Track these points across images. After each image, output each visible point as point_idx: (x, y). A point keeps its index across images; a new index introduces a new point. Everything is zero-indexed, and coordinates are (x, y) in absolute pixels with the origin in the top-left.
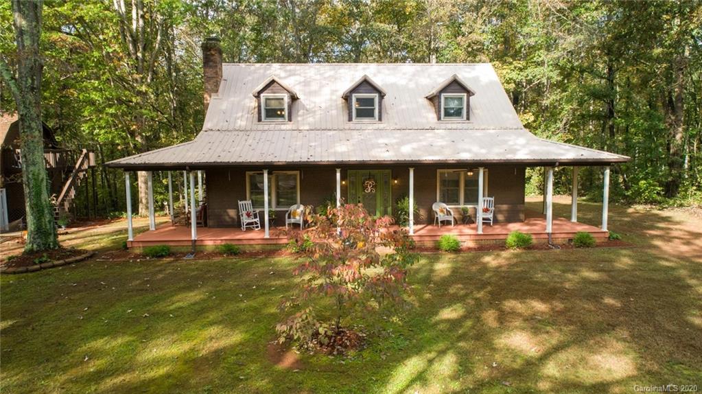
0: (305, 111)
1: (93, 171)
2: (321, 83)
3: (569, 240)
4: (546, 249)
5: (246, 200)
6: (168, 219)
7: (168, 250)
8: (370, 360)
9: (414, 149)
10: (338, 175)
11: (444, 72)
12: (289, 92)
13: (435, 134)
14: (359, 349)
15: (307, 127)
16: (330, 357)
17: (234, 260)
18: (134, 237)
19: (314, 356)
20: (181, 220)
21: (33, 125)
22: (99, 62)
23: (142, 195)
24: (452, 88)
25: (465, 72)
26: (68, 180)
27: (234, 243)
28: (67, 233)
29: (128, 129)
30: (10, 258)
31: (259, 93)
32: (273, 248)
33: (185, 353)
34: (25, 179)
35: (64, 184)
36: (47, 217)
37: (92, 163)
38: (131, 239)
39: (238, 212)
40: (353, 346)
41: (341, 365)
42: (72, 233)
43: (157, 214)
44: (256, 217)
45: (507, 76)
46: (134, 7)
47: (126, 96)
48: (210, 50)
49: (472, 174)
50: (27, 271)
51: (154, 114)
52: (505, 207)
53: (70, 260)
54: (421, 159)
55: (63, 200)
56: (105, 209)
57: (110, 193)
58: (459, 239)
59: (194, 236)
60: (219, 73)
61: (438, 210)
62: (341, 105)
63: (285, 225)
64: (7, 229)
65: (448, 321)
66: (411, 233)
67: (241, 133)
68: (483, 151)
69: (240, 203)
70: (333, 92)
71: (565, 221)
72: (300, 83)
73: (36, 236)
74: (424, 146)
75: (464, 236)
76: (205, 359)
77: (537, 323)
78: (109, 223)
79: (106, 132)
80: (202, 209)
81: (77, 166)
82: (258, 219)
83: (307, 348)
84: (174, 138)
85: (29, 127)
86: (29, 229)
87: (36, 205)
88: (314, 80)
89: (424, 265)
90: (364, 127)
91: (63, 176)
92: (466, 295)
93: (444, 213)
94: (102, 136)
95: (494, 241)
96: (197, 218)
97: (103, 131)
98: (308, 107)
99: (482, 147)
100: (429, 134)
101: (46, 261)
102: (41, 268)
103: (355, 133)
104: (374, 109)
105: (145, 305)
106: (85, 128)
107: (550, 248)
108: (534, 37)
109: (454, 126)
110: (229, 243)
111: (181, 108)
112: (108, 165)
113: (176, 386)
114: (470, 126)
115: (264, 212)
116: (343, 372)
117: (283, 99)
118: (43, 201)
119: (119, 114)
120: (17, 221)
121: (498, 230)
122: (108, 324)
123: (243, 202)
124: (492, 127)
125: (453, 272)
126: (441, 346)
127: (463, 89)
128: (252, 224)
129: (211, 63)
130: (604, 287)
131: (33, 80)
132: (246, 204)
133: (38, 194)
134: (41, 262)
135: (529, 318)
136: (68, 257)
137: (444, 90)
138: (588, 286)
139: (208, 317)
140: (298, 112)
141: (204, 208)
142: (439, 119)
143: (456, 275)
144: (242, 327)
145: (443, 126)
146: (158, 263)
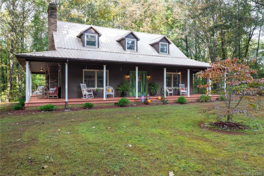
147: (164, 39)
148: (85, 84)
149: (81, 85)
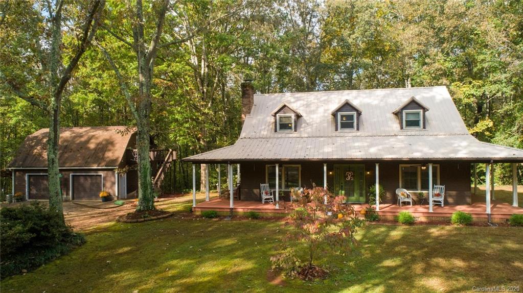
0: (306, 125)
1: (174, 162)
2: (317, 105)
3: (507, 220)
4: (484, 226)
5: (265, 183)
6: (217, 195)
7: (216, 213)
8: (328, 285)
9: (379, 150)
10: (325, 168)
11: (408, 94)
12: (295, 112)
13: (397, 139)
14: (322, 278)
15: (306, 135)
16: (303, 281)
17: (255, 222)
18: (196, 205)
19: (293, 280)
20: (225, 195)
21: (145, 137)
22: (182, 96)
23: (203, 178)
24: (411, 106)
25: (425, 93)
26: (160, 168)
27: (256, 211)
28: (158, 201)
29: (196, 136)
30: (128, 214)
31: (276, 113)
32: (281, 215)
33: (219, 272)
34: (139, 168)
35: (158, 171)
36: (149, 191)
37: (175, 158)
38: (194, 206)
39: (260, 191)
40: (318, 276)
41: (309, 286)
42: (161, 201)
43: (211, 191)
44: (271, 195)
45: (466, 93)
46: (203, 61)
47: (196, 116)
48: (246, 87)
49: (425, 168)
50: (137, 222)
51: (212, 127)
52: (454, 193)
53: (160, 216)
54: (384, 157)
55: (157, 181)
56: (181, 187)
57: (184, 177)
58: (413, 215)
59: (231, 206)
60: (252, 101)
61: (400, 194)
62: (331, 120)
63: (290, 201)
64: (126, 197)
65: (388, 267)
66: (378, 210)
67: (263, 140)
68: (432, 151)
69: (261, 185)
70: (326, 111)
71: (507, 205)
72: (304, 105)
73: (143, 202)
74: (387, 147)
75: (419, 213)
76: (230, 275)
77: (453, 274)
78: (183, 196)
79: (184, 139)
80: (238, 189)
81: (166, 160)
82: (272, 196)
83: (290, 275)
84: (224, 142)
85: (143, 138)
86: (139, 198)
87: (144, 183)
88: (314, 103)
89: (382, 232)
90: (346, 135)
91: (158, 165)
92: (407, 253)
93: (404, 196)
94: (181, 141)
95: (443, 218)
96: (234, 194)
97: (181, 138)
98: (308, 121)
99: (431, 148)
100: (392, 139)
101: (147, 217)
102: (145, 221)
103: (338, 139)
105: (200, 244)
106: (171, 136)
107: (489, 225)
108: (489, 62)
109: (413, 133)
110: (253, 211)
111: (230, 121)
112: (183, 160)
113: (213, 287)
114: (426, 133)
115: (275, 191)
116: (309, 290)
117: (291, 117)
118: (147, 181)
119: (191, 127)
120: (133, 193)
121: (446, 210)
122: (179, 253)
123: (264, 185)
124: (443, 134)
125: (403, 238)
126: (377, 281)
127: (420, 106)
128: (269, 199)
129: (246, 96)
130: (520, 255)
131: (146, 111)
132: (265, 186)
133: (145, 177)
134: (145, 217)
135: (448, 271)
136: (159, 215)
137: (405, 107)
138: (506, 253)
139: (235, 254)
140: (301, 125)
141: (239, 188)
142: (402, 128)
143: (404, 240)
144: (253, 261)
145: (405, 133)
146: (210, 222)
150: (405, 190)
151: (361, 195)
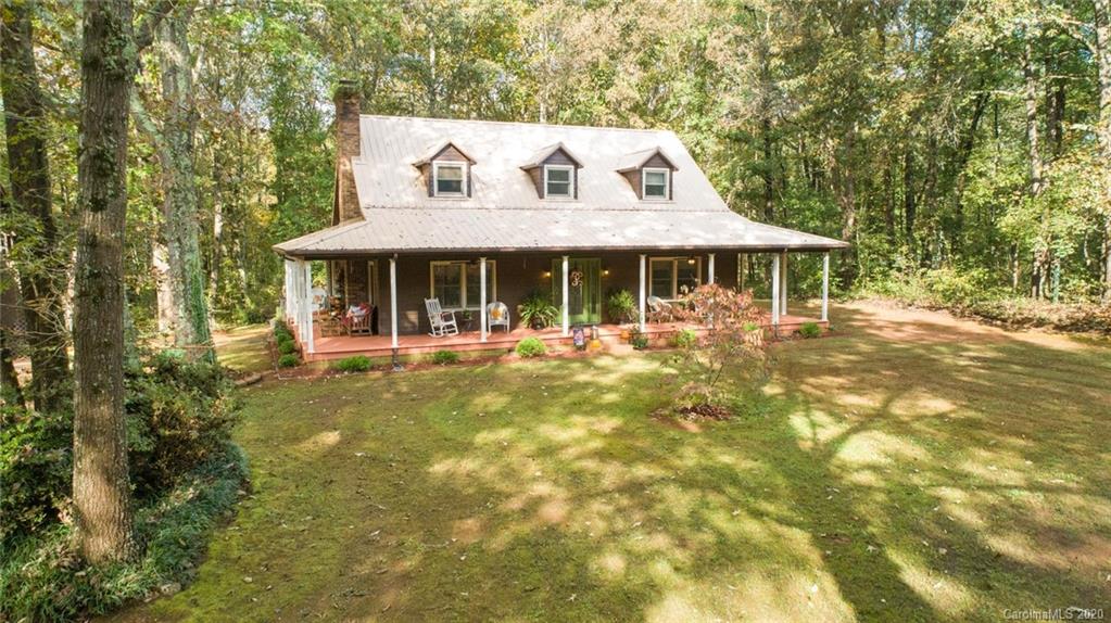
0: (482, 185)
3: (794, 331)
10: (565, 265)
12: (468, 159)
17: (454, 370)
24: (655, 161)
31: (432, 159)
32: (493, 353)
38: (311, 351)
48: (350, 98)
59: (396, 344)
66: (643, 331)
74: (646, 230)
82: (454, 321)
104: (567, 185)
109: (658, 207)
110: (444, 349)
114: (675, 207)
115: (479, 312)
117: (459, 168)
123: (432, 301)
127: (665, 163)
129: (351, 116)
137: (646, 164)
140: (474, 185)
142: (640, 198)
145: (647, 206)
147: (657, 158)
148: (437, 300)
149: (427, 301)
150: (658, 299)
151: (594, 311)
